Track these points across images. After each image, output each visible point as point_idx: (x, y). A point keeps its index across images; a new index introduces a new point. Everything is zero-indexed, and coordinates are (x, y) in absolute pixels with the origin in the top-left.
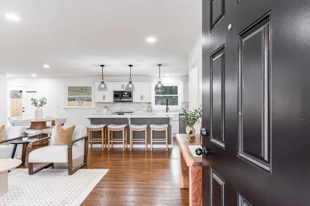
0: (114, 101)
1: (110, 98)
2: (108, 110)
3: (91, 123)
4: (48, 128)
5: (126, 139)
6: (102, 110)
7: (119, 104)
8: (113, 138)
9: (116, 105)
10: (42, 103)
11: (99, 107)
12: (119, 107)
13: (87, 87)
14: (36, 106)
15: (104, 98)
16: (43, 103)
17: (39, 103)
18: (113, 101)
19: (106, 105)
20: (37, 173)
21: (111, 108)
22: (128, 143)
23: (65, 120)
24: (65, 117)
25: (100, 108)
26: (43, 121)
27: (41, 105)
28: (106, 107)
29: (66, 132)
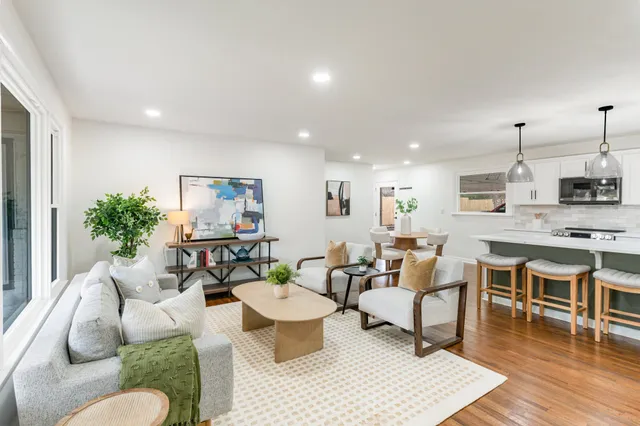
0: (561, 202)
1: (550, 194)
2: (546, 222)
3: (491, 252)
4: (419, 248)
5: (585, 304)
6: (530, 222)
7: (575, 209)
8: (545, 293)
9: (566, 211)
10: (410, 206)
11: (523, 214)
12: (577, 216)
13: (500, 174)
14: (402, 211)
15: (534, 194)
16: (412, 207)
17: (406, 207)
18: (557, 203)
19: (540, 212)
20: (373, 331)
21: (552, 219)
22: (592, 315)
23: (445, 238)
24: (446, 233)
25: (524, 218)
26: (413, 236)
27: (409, 211)
28: (540, 214)
29: (418, 268)
